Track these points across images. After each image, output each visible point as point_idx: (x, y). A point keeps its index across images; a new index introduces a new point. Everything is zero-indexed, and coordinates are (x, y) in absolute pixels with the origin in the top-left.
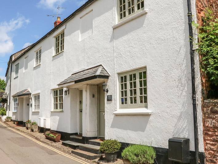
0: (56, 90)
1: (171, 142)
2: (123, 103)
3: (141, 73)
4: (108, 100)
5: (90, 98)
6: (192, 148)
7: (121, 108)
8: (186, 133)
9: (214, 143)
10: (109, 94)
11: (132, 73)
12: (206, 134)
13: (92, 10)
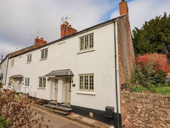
0: (41, 78)
1: (107, 109)
2: (80, 88)
3: (91, 76)
4: (73, 86)
5: (62, 84)
6: (115, 111)
7: (79, 90)
8: (113, 104)
9: (125, 110)
10: (73, 83)
11: (86, 75)
12: (121, 106)
13: (65, 42)
